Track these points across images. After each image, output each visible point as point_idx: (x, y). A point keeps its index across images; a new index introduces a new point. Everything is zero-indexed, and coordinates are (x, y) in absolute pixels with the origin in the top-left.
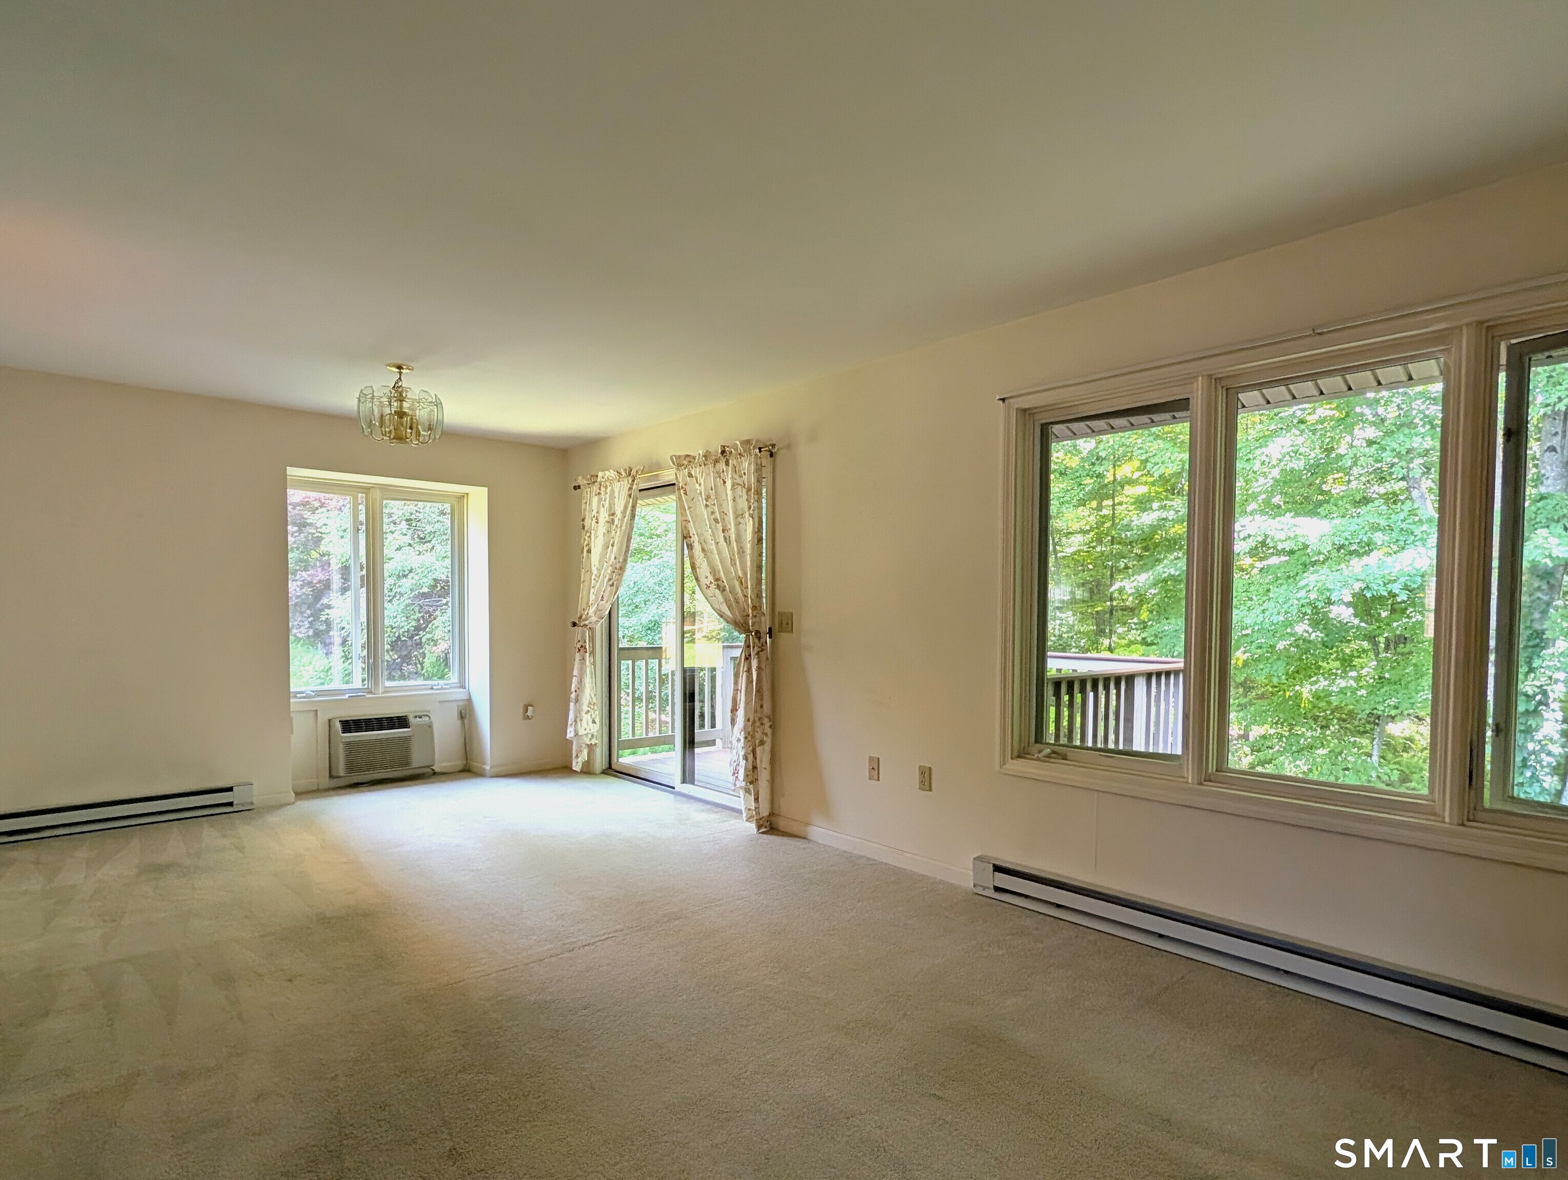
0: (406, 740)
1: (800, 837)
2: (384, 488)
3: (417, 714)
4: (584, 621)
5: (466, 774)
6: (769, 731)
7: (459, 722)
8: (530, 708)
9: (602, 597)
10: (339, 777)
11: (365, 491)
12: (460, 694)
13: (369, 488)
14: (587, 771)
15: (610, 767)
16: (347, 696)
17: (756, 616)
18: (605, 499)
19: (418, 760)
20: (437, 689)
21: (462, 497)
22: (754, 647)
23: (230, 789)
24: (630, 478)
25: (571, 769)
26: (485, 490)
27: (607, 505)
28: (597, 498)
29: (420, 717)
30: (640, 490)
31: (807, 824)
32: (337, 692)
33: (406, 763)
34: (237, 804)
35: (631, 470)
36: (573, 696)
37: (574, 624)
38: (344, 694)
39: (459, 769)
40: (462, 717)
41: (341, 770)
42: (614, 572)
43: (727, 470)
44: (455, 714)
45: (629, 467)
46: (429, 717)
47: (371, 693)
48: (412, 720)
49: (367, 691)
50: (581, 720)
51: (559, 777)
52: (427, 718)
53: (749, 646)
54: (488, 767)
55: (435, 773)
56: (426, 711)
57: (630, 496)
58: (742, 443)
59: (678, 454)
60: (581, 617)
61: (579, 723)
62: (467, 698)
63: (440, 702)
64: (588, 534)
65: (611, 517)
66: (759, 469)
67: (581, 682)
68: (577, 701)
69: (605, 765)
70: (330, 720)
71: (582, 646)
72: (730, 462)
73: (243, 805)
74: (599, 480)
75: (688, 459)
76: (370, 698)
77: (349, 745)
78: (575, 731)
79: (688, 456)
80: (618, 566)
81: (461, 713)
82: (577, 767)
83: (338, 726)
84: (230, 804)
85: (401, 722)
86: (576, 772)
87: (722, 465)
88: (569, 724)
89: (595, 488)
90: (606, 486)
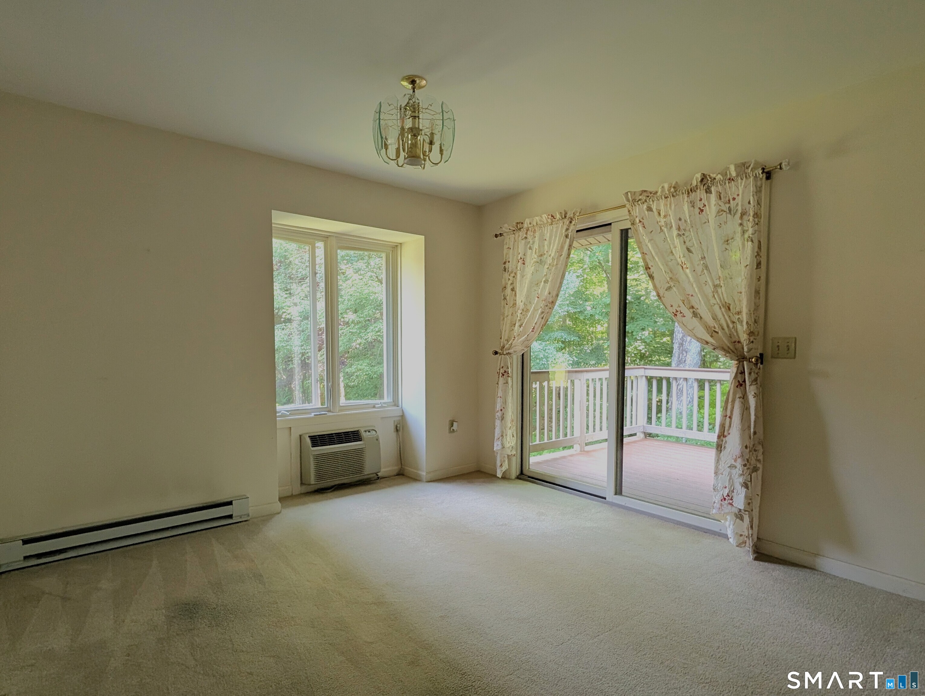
0: (360, 452)
1: (805, 567)
2: (339, 236)
3: (366, 429)
4: (506, 350)
5: (401, 476)
6: (761, 457)
7: (395, 434)
8: (455, 424)
9: (534, 328)
10: (310, 485)
11: (324, 239)
12: (395, 412)
13: (327, 237)
14: (505, 477)
15: (522, 473)
16: (313, 414)
17: (752, 342)
18: (534, 242)
19: (368, 467)
20: (378, 408)
21: (396, 247)
22: (750, 373)
23: (230, 503)
24: (565, 220)
25: (495, 475)
26: (423, 237)
27: (536, 246)
28: (523, 242)
29: (369, 432)
30: (577, 231)
31: (817, 555)
32: (304, 411)
33: (360, 470)
34: (236, 517)
35: (566, 213)
36: (499, 414)
37: (496, 353)
38: (310, 413)
39: (395, 473)
40: (397, 430)
41: (312, 480)
42: (547, 306)
43: (708, 200)
44: (392, 429)
45: (565, 211)
46: (376, 431)
47: (329, 411)
48: (364, 435)
49: (327, 409)
50: (506, 435)
51: (484, 482)
52: (374, 433)
53: (743, 373)
54: (424, 474)
55: (380, 479)
56: (372, 426)
57: (567, 236)
58: (737, 166)
59: (633, 190)
60: (503, 347)
61: (505, 437)
62: (401, 414)
63: (382, 418)
64: (513, 275)
65: (540, 258)
66: (758, 191)
67: (505, 402)
68: (503, 418)
69: (518, 473)
70: (300, 436)
71: (505, 372)
72: (713, 189)
73: (241, 516)
74: (525, 225)
75: (645, 194)
76: (330, 416)
77: (318, 458)
78: (502, 444)
79: (645, 191)
80: (551, 300)
81: (397, 427)
82: (499, 475)
83: (308, 441)
84: (230, 517)
85: (355, 436)
86: (498, 478)
87: (701, 193)
88: (496, 438)
89: (522, 234)
90: (535, 230)
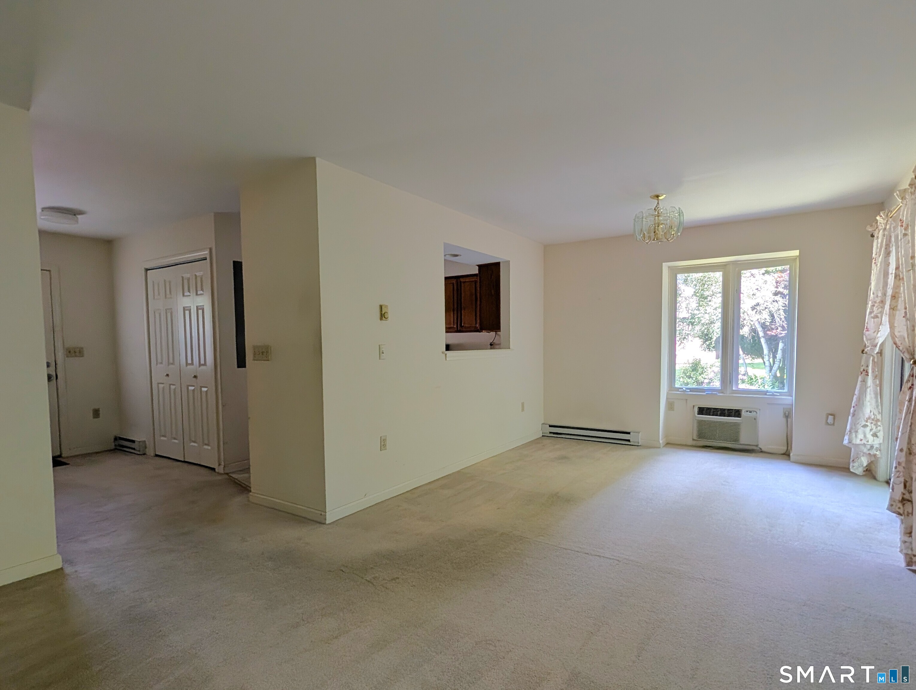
0: (737, 425)
3: (748, 410)
5: (786, 457)
7: (784, 420)
8: (830, 417)
10: (696, 440)
12: (787, 400)
13: (725, 265)
14: (872, 477)
16: (704, 393)
19: (745, 439)
20: (769, 395)
21: (796, 259)
23: (629, 433)
25: (849, 469)
29: (750, 412)
32: (695, 390)
33: (736, 440)
34: (632, 442)
36: (851, 410)
37: (863, 352)
39: (782, 452)
40: (787, 416)
44: (780, 413)
46: (757, 413)
48: (743, 413)
49: (720, 391)
50: (856, 432)
52: (755, 413)
55: (762, 452)
56: (755, 409)
60: (865, 345)
61: (854, 433)
62: (791, 403)
70: (692, 406)
71: (864, 370)
73: (635, 442)
76: (720, 396)
77: (701, 422)
78: (849, 439)
81: (786, 414)
82: (854, 470)
83: (697, 410)
84: (629, 441)
85: (737, 413)
88: (846, 433)
